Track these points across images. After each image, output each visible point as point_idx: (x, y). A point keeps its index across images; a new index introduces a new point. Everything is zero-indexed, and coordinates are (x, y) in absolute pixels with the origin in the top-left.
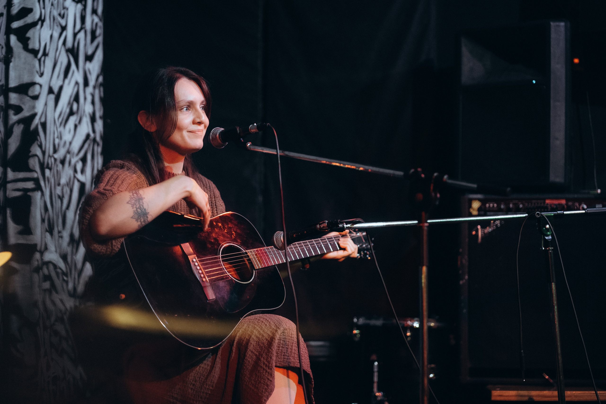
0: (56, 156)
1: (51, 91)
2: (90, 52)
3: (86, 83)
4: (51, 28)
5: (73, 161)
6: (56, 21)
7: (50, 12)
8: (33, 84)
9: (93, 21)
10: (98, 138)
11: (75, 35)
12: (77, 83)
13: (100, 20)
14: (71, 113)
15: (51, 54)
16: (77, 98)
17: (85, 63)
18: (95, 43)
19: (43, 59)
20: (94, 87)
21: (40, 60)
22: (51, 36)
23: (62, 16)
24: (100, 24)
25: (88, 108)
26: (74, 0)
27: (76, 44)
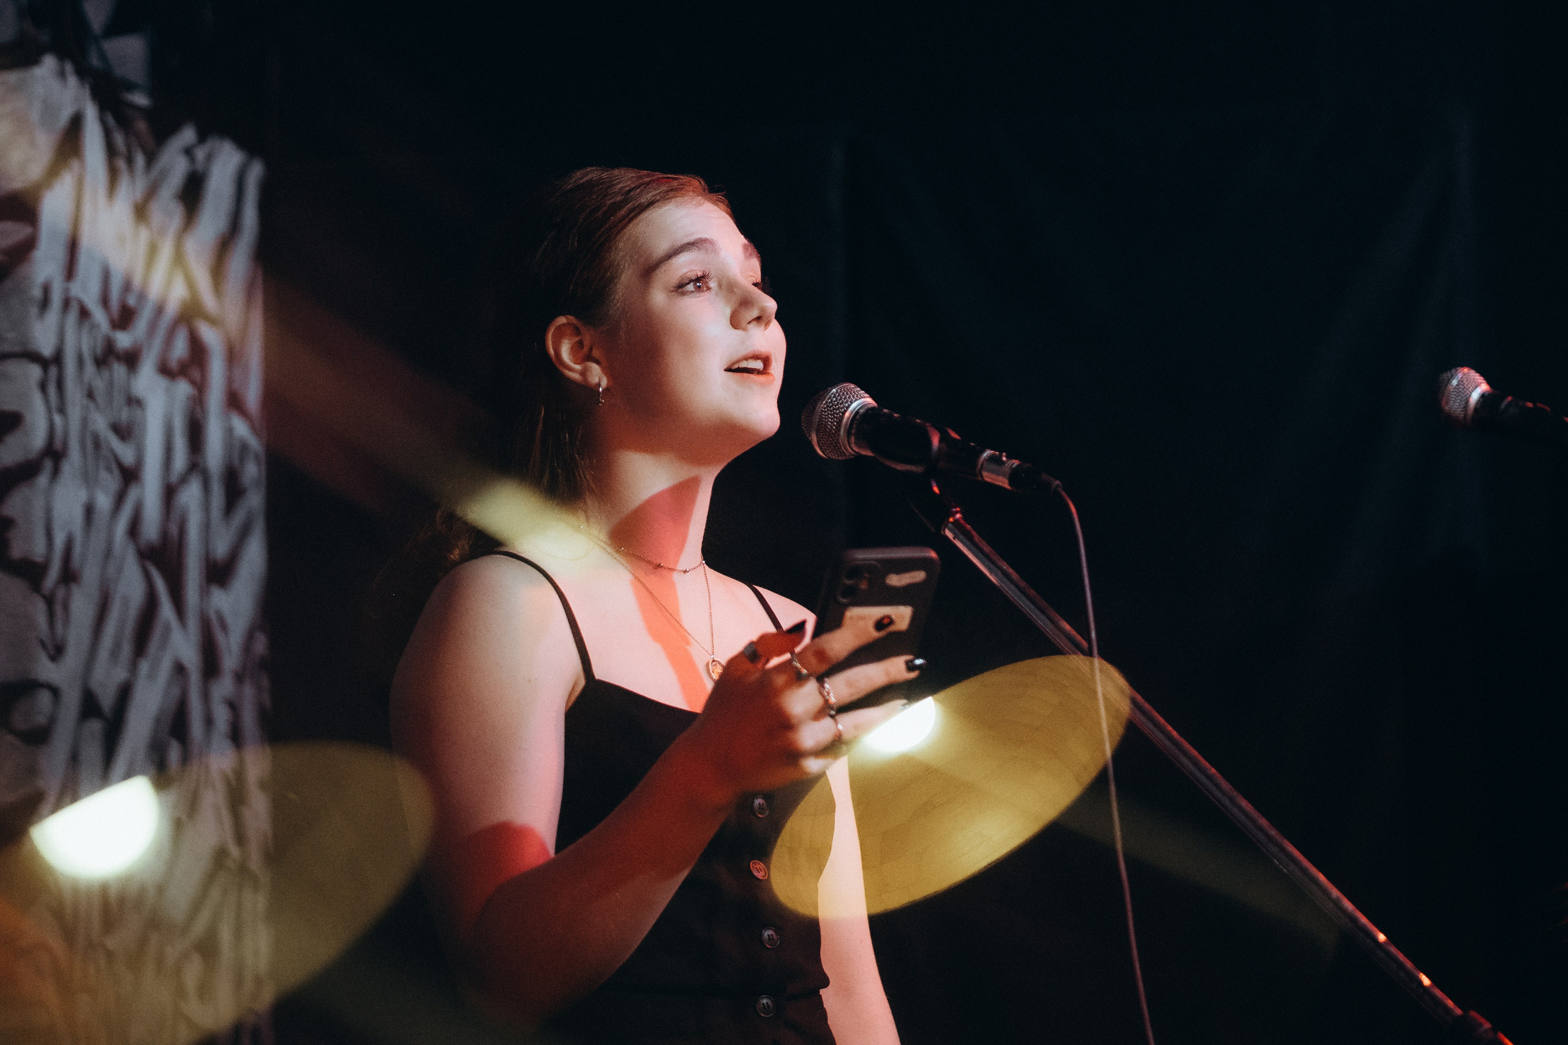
0: (111, 943)
1: (89, 707)
2: (221, 548)
3: (211, 665)
4: (89, 479)
5: (172, 953)
6: (103, 452)
7: (85, 421)
8: (29, 686)
9: (229, 436)
10: (255, 862)
11: (170, 493)
12: (180, 669)
13: (253, 428)
14: (162, 779)
15: (90, 574)
16: (177, 724)
17: (204, 593)
18: (240, 515)
19: (61, 593)
20: (239, 677)
21: (50, 600)
22: (89, 511)
23: (124, 431)
24: (254, 443)
25: (219, 756)
26: (165, 370)
27: (174, 530)
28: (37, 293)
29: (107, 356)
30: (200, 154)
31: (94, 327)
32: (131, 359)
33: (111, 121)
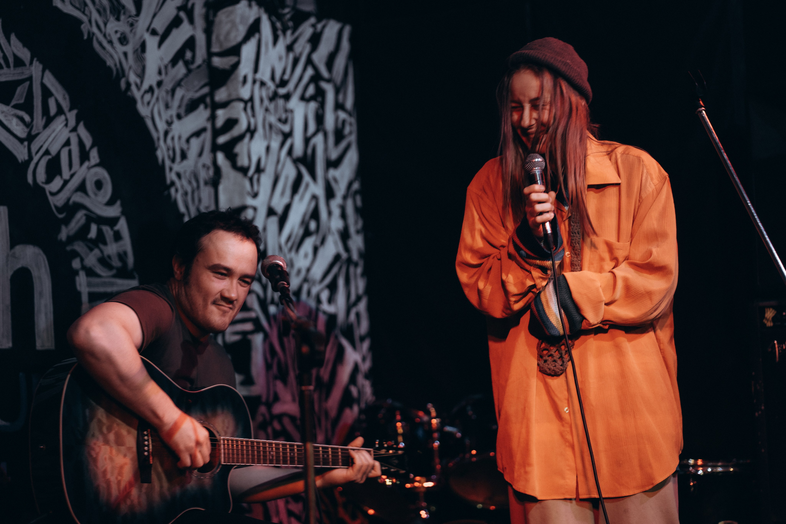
1: (271, 212)
2: (334, 155)
3: (330, 194)
4: (267, 138)
5: (315, 290)
6: (274, 129)
7: (264, 120)
8: (244, 208)
9: (337, 119)
10: (355, 256)
11: (307, 140)
12: (314, 197)
13: (351, 115)
14: (307, 233)
15: (270, 169)
16: (315, 214)
17: (327, 171)
18: (343, 145)
19: (256, 177)
20: (345, 198)
21: (251, 179)
22: (268, 149)
23: (285, 121)
25: (336, 224)
26: (303, 98)
27: (309, 151)
28: (241, 79)
29: (274, 97)
30: (319, 26)
31: (268, 89)
32: (287, 97)
33: (274, 19)
